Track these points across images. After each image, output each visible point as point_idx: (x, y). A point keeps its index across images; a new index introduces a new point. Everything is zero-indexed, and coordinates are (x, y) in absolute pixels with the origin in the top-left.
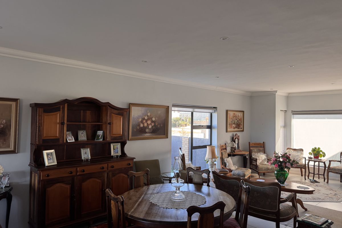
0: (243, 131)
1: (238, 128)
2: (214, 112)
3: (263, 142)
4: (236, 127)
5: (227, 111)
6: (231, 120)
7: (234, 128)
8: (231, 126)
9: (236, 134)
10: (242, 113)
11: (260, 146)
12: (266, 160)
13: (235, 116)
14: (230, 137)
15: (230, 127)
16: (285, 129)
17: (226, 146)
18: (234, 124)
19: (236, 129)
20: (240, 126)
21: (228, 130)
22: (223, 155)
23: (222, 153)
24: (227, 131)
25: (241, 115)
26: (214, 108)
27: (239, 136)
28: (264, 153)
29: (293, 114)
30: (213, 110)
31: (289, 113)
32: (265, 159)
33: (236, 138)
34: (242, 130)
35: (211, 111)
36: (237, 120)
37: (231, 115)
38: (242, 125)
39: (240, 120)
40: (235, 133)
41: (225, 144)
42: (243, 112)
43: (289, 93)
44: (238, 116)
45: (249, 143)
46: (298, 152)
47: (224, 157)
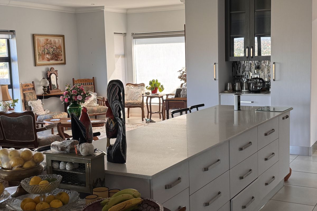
0: (65, 63)
1: (57, 60)
2: (12, 38)
3: (93, 78)
4: (52, 59)
5: (33, 36)
6: (42, 49)
7: (49, 60)
8: (42, 57)
9: (52, 68)
10: (62, 38)
11: (88, 83)
12: (96, 101)
13: (48, 43)
14: (43, 72)
15: (41, 59)
16: (126, 58)
17: (34, 85)
18: (47, 53)
19: (52, 62)
20: (59, 57)
21: (38, 62)
22: (27, 97)
23: (24, 94)
24: (35, 65)
25: (59, 40)
26: (11, 31)
27: (57, 71)
28: (95, 92)
29: (134, 38)
30: (10, 35)
31: (129, 36)
32: (94, 100)
33: (51, 74)
34: (63, 62)
35: (6, 36)
36: (52, 48)
37: (41, 41)
38: (62, 55)
39: (57, 48)
40: (50, 67)
41: (33, 82)
42: (63, 36)
43: (127, 9)
44: (55, 43)
45: (73, 79)
46: (138, 88)
47: (27, 99)
